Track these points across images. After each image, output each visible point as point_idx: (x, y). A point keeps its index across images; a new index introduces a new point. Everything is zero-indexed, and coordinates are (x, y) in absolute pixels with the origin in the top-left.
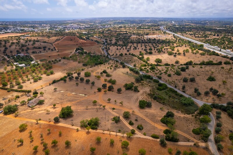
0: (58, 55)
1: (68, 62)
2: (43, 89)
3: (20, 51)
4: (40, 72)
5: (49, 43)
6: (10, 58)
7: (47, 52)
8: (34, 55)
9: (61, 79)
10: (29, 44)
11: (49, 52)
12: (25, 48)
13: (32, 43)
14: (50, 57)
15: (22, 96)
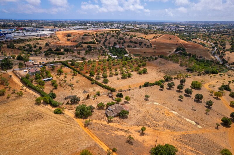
0: (155, 52)
1: (167, 63)
2: (130, 91)
3: (117, 43)
4: (131, 68)
5: (146, 39)
6: (107, 48)
7: (142, 47)
8: (129, 48)
9: (156, 84)
10: (126, 38)
11: (145, 48)
12: (122, 41)
13: (129, 37)
14: (145, 52)
15: (104, 94)
